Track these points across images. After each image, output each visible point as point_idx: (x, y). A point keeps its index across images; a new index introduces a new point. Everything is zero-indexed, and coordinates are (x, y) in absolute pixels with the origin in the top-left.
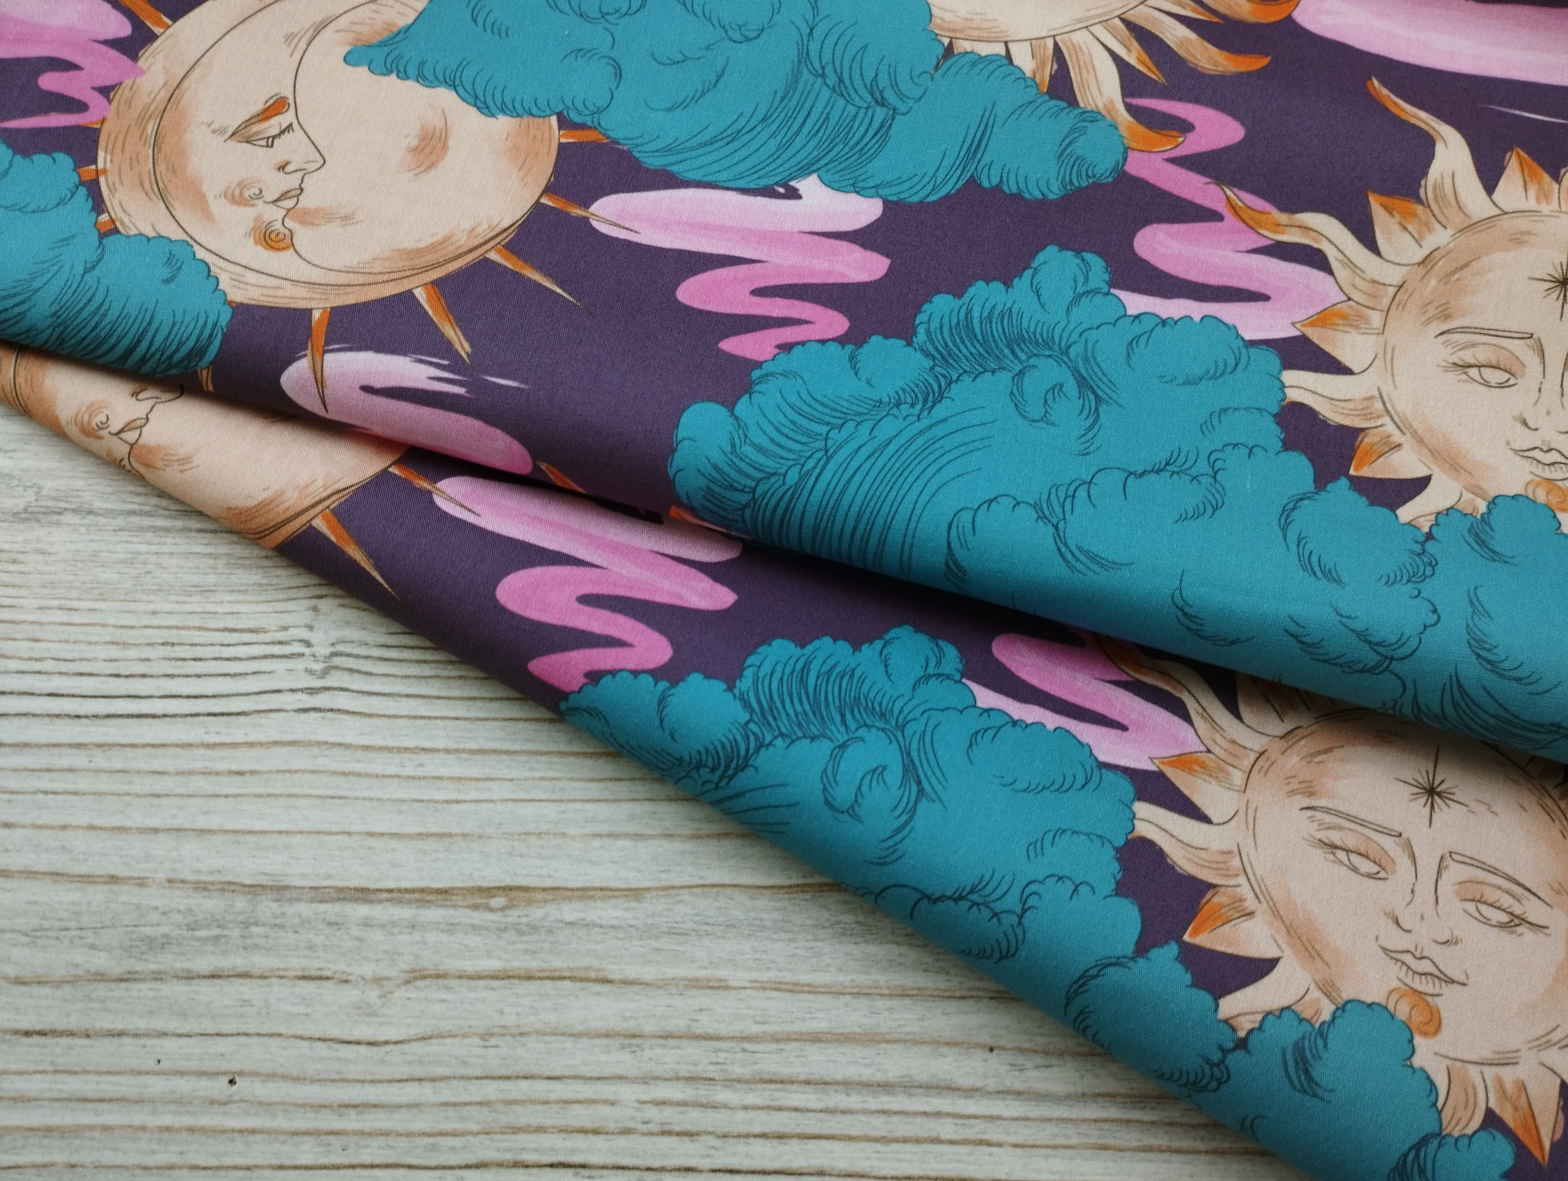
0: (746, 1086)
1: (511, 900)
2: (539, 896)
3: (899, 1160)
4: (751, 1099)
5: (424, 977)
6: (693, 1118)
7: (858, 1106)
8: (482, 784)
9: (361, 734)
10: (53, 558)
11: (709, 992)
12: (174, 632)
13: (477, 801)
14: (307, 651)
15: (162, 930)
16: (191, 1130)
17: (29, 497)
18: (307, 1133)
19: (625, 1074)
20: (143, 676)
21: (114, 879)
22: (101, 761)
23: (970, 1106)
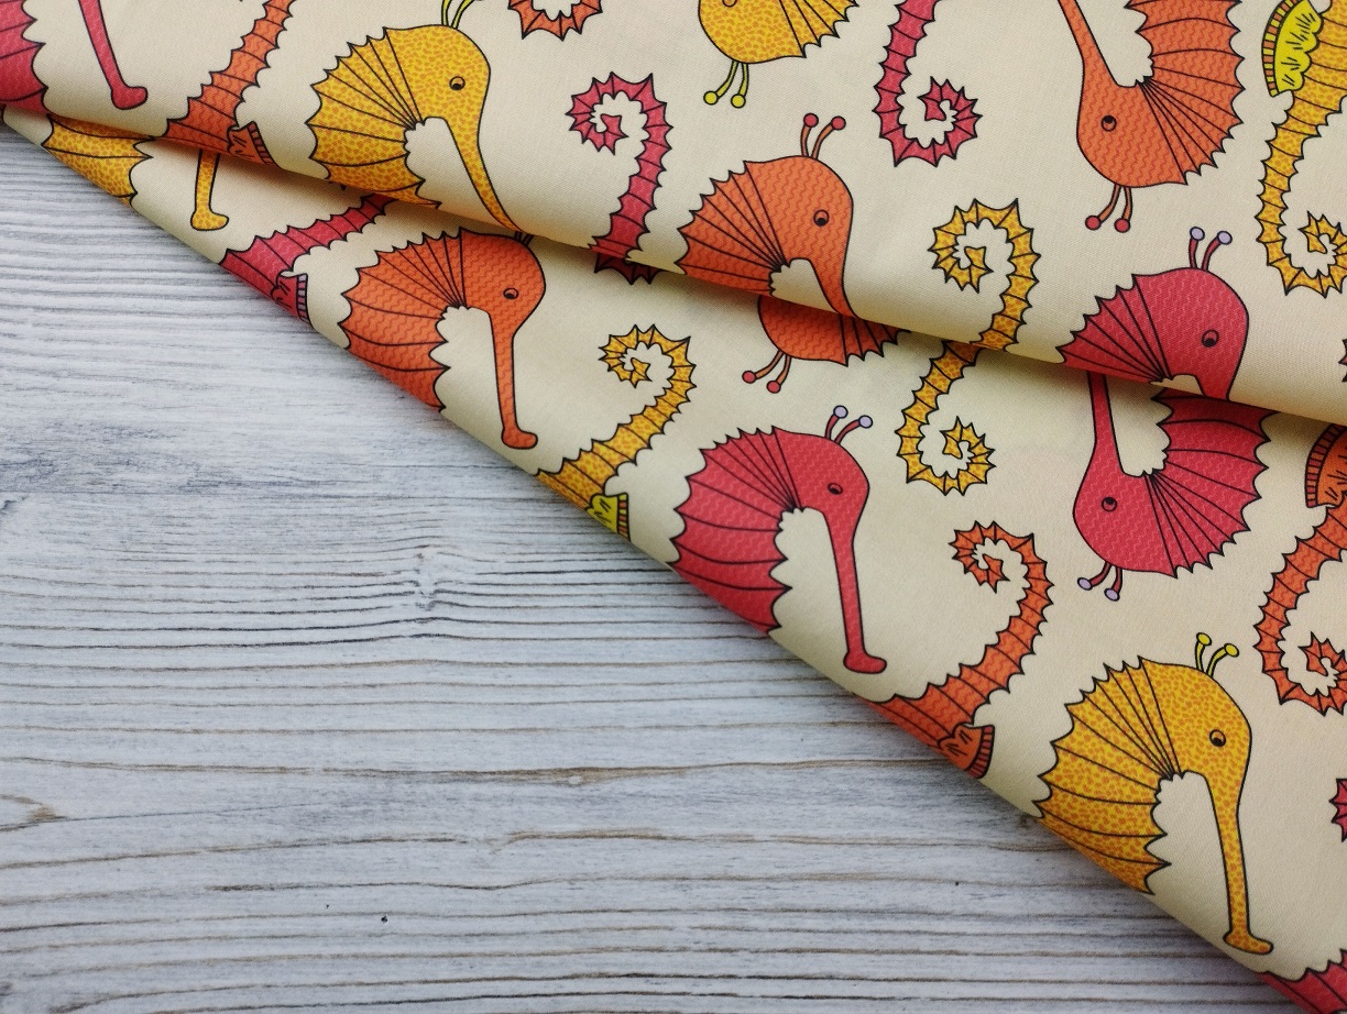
0: (772, 915)
1: (585, 778)
2: (606, 774)
3: (888, 967)
4: (775, 924)
5: (524, 838)
6: (731, 939)
7: (857, 928)
8: (557, 690)
9: (463, 653)
10: (214, 521)
11: (739, 844)
12: (313, 577)
13: (554, 703)
14: (416, 589)
15: (322, 807)
16: (356, 956)
17: (191, 473)
18: (443, 956)
19: (679, 907)
20: (292, 612)
21: (283, 770)
22: (265, 679)
23: (942, 926)
